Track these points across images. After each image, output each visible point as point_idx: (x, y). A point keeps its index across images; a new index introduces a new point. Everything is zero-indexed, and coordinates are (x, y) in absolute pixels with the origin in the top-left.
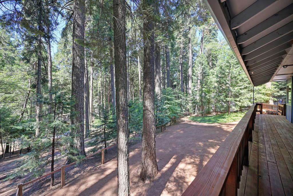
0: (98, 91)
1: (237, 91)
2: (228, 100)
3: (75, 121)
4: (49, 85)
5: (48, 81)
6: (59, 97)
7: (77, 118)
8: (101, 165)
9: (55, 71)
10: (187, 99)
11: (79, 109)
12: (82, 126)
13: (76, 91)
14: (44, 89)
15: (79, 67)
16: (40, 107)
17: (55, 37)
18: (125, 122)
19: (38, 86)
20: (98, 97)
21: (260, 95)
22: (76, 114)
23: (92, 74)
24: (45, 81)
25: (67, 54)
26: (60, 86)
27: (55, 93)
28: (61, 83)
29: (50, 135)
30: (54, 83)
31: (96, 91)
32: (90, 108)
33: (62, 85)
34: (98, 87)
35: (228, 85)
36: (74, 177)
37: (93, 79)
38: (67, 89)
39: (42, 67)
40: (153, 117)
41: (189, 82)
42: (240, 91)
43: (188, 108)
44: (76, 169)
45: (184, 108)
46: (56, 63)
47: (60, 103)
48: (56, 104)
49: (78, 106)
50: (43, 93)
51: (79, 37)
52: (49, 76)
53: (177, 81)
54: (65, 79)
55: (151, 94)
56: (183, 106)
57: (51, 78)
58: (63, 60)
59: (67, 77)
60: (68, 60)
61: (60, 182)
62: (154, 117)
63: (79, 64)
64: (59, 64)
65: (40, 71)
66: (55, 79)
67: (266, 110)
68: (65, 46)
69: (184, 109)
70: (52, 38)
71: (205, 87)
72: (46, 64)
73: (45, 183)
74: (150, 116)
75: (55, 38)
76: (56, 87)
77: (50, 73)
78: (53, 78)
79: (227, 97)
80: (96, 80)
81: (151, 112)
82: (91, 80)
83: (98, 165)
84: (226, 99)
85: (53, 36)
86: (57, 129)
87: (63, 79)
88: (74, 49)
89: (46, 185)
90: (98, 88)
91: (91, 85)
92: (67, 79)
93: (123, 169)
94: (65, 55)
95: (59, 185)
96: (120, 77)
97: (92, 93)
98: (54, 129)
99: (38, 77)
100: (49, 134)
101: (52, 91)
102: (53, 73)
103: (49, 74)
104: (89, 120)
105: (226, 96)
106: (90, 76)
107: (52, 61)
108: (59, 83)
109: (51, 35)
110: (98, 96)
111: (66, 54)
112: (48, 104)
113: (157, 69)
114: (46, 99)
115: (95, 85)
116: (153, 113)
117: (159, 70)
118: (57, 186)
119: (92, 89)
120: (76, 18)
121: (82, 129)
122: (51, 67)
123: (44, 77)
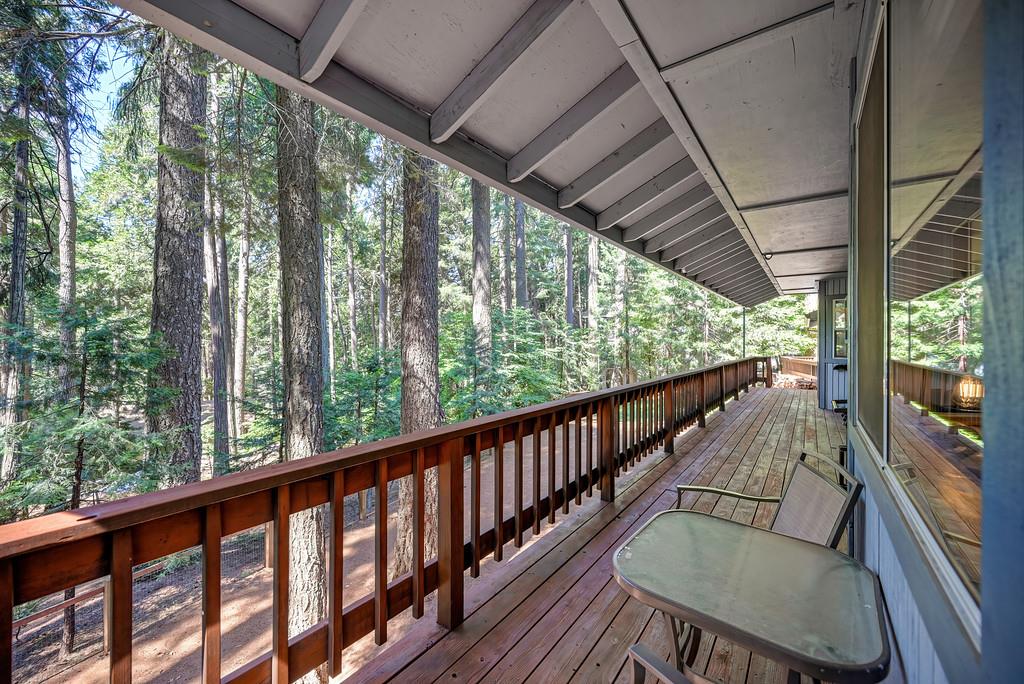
0: (271, 318)
1: (725, 319)
2: (698, 350)
3: (165, 420)
4: (62, 292)
5: (57, 278)
6: (101, 338)
7: (171, 412)
8: (262, 572)
9: (91, 237)
10: (580, 347)
11: (181, 380)
12: (193, 440)
13: (168, 315)
14: (40, 307)
15: (183, 232)
16: (23, 372)
17: (89, 113)
18: (309, 407)
19: (12, 297)
20: (269, 339)
21: (789, 334)
22: (165, 397)
23: (244, 255)
24: (43, 278)
25: (141, 177)
26: (111, 297)
27: (86, 324)
28: (116, 287)
29: (63, 470)
30: (84, 287)
31: (262, 319)
32: (232, 379)
33: (119, 293)
34: (269, 301)
35: (699, 303)
36: (157, 618)
37: (249, 272)
38: (139, 307)
39: (30, 220)
40: (432, 400)
41: (590, 288)
42: (733, 319)
43: (585, 374)
44: (164, 593)
45: (572, 377)
46: (93, 207)
47: (104, 357)
48: (86, 362)
49: (177, 370)
50: (36, 326)
51: (185, 126)
52: (64, 259)
53: (548, 287)
54: (134, 272)
55: (425, 326)
56: (569, 370)
57: (72, 267)
58: (125, 200)
59: (143, 265)
60: (147, 197)
61: (101, 639)
62: (436, 399)
63: (182, 220)
64: (108, 214)
65: (24, 240)
66: (87, 271)
67: (796, 377)
68: (132, 149)
69: (573, 380)
70: (74, 119)
71: (637, 306)
72: (48, 212)
73: (39, 648)
74: (423, 395)
75: (90, 118)
76: (95, 299)
77: (69, 246)
78: (81, 264)
79: (696, 339)
80: (264, 277)
81: (424, 383)
82: (242, 275)
83: (252, 574)
84: (694, 345)
85: (81, 109)
86: (92, 448)
87: (121, 270)
88: (165, 166)
89: (43, 654)
90: (271, 308)
91: (241, 296)
92: (141, 273)
93: (302, 543)
94: (136, 181)
95: (97, 646)
96: (296, 276)
97: (246, 326)
98: (79, 449)
99: (15, 262)
100: (57, 469)
101: (72, 316)
102: (83, 247)
103: (63, 249)
104: (230, 423)
105: (694, 337)
106: (238, 260)
107: (78, 199)
108: (107, 287)
109: (74, 108)
110: (269, 336)
111: (137, 176)
112: (56, 360)
113: (477, 244)
114: (47, 344)
115: (257, 294)
116: (433, 388)
117: (484, 247)
118: (87, 652)
119: (246, 308)
120: (173, 61)
121: (192, 453)
122: (72, 225)
123: (42, 264)
